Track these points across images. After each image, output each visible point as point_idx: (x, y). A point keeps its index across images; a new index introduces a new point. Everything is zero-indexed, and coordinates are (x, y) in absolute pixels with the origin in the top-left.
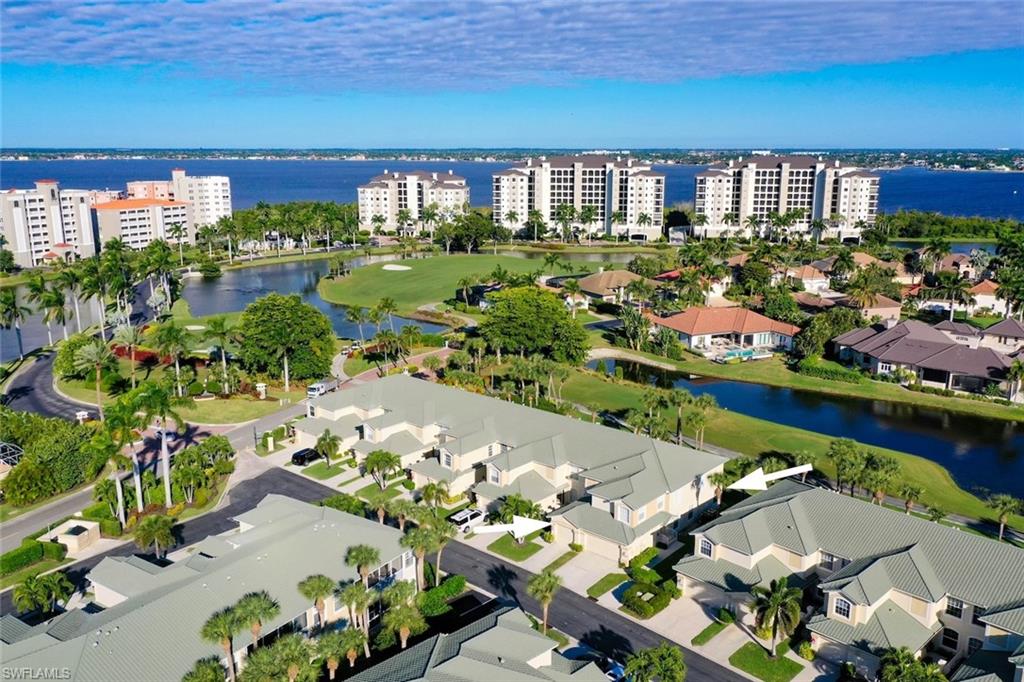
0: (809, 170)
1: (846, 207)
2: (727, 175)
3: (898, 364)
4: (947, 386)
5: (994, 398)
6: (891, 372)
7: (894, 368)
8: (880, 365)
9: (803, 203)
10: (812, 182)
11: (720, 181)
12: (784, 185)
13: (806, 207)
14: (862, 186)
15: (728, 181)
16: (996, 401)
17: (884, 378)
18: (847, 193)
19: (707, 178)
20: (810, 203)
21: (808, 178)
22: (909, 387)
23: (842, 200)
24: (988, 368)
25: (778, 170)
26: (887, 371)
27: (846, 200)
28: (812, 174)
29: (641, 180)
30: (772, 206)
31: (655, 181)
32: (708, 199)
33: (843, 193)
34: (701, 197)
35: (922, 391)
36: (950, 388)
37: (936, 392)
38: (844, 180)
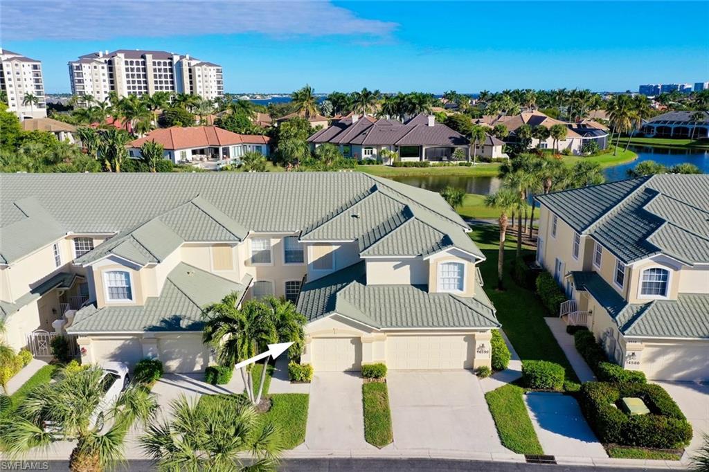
0: (168, 61)
1: (201, 90)
2: (100, 63)
3: (378, 146)
4: (421, 159)
5: (459, 162)
6: (374, 156)
7: (375, 151)
8: (363, 150)
9: (167, 88)
10: (171, 70)
11: (95, 67)
12: (150, 74)
13: (170, 91)
14: (210, 73)
15: (103, 68)
16: (461, 165)
17: (370, 162)
18: (200, 79)
19: (83, 65)
20: (173, 88)
21: (168, 67)
22: (394, 165)
23: (198, 84)
24: (450, 138)
25: (143, 60)
26: (370, 156)
27: (201, 84)
28: (171, 64)
29: (16, 65)
30: (143, 91)
31: (31, 67)
32: (87, 83)
33: (198, 79)
34: (80, 81)
35: (405, 166)
36: (424, 160)
37: (416, 165)
38: (197, 68)
